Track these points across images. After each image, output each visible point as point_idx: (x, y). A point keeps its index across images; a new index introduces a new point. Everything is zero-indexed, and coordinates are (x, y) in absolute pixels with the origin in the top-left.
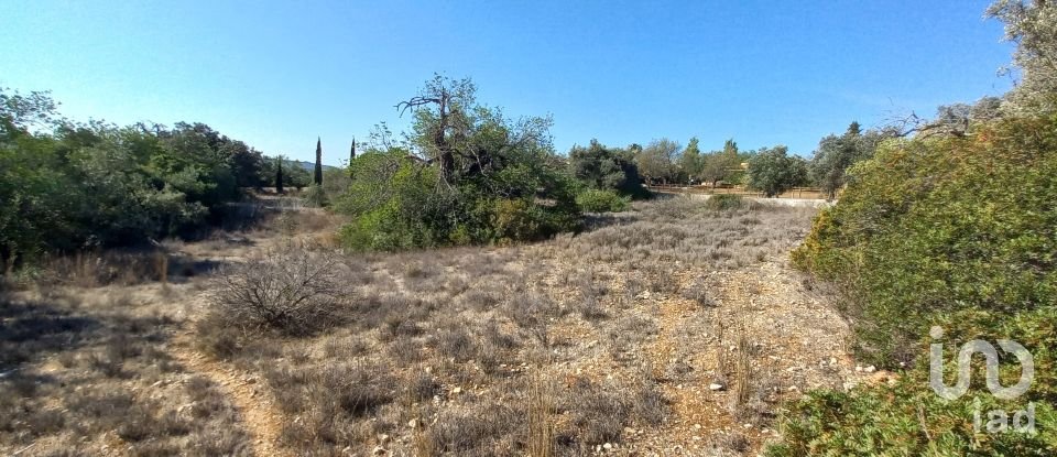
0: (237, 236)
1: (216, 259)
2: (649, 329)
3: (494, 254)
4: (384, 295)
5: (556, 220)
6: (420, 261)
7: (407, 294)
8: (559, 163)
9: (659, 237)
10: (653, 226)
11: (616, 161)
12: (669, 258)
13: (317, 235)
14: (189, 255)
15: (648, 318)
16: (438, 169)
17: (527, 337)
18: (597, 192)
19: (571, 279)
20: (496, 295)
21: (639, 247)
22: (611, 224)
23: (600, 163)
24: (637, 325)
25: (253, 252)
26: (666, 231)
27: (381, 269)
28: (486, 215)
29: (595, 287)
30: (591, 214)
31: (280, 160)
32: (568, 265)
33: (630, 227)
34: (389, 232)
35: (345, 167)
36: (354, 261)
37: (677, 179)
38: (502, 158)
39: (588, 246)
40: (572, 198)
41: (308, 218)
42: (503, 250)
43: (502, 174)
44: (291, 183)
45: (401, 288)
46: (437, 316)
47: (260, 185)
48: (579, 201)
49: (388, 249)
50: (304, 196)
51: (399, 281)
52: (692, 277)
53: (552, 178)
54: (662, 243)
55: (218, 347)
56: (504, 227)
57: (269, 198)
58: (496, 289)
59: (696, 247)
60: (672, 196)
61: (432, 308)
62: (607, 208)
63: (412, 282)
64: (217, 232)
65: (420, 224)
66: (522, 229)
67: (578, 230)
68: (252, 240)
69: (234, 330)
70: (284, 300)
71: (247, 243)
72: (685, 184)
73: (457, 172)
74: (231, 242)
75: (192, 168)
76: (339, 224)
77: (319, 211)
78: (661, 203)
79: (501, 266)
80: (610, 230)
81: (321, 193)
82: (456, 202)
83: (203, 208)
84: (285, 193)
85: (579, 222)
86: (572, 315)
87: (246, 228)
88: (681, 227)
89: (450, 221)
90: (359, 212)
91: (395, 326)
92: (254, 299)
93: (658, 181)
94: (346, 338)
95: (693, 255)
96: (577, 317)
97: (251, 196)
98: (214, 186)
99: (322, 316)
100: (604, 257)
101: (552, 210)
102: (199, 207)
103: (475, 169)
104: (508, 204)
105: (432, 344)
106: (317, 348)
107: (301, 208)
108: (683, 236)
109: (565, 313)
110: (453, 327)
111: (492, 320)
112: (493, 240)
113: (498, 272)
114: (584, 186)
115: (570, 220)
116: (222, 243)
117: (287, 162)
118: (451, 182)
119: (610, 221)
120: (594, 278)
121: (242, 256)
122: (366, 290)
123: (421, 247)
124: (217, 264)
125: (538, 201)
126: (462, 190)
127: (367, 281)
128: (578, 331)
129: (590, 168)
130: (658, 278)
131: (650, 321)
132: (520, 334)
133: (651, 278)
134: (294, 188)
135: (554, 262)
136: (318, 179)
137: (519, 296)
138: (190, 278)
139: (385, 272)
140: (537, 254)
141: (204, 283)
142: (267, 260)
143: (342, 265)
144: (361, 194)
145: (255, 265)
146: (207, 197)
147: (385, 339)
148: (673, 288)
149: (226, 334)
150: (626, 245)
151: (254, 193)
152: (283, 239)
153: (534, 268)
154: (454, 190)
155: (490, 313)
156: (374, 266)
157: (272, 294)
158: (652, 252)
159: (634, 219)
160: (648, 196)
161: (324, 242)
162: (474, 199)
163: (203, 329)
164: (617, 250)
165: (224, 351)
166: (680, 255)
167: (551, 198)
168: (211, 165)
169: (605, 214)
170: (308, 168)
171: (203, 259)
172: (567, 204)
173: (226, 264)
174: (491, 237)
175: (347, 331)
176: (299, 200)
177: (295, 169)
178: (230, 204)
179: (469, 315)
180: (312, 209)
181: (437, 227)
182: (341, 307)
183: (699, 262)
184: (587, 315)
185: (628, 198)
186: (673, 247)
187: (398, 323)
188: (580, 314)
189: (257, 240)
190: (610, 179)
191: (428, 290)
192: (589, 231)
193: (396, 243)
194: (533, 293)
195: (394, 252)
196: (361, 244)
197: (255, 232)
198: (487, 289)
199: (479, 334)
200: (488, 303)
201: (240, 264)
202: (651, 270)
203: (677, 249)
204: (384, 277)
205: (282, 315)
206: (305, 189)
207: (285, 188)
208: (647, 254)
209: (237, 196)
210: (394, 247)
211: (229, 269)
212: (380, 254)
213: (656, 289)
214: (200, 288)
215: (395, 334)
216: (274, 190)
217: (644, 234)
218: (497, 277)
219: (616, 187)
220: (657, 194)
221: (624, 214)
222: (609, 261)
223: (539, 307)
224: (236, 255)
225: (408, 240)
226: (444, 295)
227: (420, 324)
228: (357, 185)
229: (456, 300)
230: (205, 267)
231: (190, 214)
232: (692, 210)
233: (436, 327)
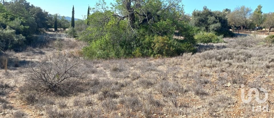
0: (37, 50)
1: (28, 60)
2: (230, 102)
3: (153, 62)
4: (101, 79)
5: (183, 46)
6: (118, 64)
7: (112, 79)
8: (186, 19)
9: (237, 56)
10: (234, 50)
11: (216, 17)
12: (242, 67)
13: (72, 50)
14: (17, 58)
15: (229, 97)
16: (127, 21)
17: (167, 102)
18: (205, 33)
19: (190, 75)
20: (152, 81)
21: (226, 61)
22: (212, 49)
23: (208, 19)
24: (223, 100)
25: (44, 57)
26: (241, 53)
27: (100, 67)
28: (150, 43)
29: (202, 80)
30: (202, 44)
31: (56, 16)
32: (189, 68)
33: (222, 51)
34: (104, 50)
35: (85, 19)
36: (88, 63)
37: (249, 27)
38: (158, 16)
39: (199, 59)
40: (192, 36)
41: (68, 43)
42: (157, 60)
43: (158, 24)
44: (61, 27)
45: (108, 76)
46: (125, 89)
47: (48, 27)
48: (196, 37)
49: (104, 58)
50: (67, 33)
51: (108, 73)
52: (254, 77)
53: (182, 26)
54: (238, 59)
55: (28, 99)
56: (158, 49)
57: (51, 33)
58: (153, 78)
59: (257, 62)
60: (246, 35)
61: (122, 86)
62: (210, 41)
63: (114, 73)
64: (29, 48)
65: (119, 47)
66: (167, 50)
67: (194, 52)
68: (44, 52)
69: (35, 91)
70: (56, 79)
71: (41, 53)
72: (253, 29)
73: (136, 23)
74: (35, 53)
75: (18, 19)
76: (82, 46)
77: (73, 40)
78: (239, 39)
79: (156, 67)
80: (211, 52)
81: (74, 31)
82: (135, 37)
83: (23, 37)
84: (58, 31)
85: (195, 48)
86: (190, 92)
87: (41, 47)
88: (249, 51)
89: (132, 46)
90: (91, 40)
91: (105, 93)
92: (44, 78)
93: (238, 28)
94: (83, 98)
95: (256, 66)
96: (192, 93)
97: (44, 32)
98: (28, 27)
99: (73, 87)
100: (207, 65)
101: (181, 41)
102: (22, 37)
103: (145, 21)
104: (160, 38)
105: (122, 102)
106: (70, 101)
107: (65, 38)
108: (250, 56)
109: (186, 91)
110: (132, 95)
111: (151, 93)
112: (152, 55)
113: (154, 70)
114: (198, 30)
115: (190, 46)
116: (31, 53)
117: (59, 17)
118: (134, 27)
119: (211, 48)
120: (201, 75)
121: (40, 59)
122: (93, 76)
123: (119, 57)
124: (28, 62)
125: (175, 37)
126: (138, 31)
127: (93, 72)
128: (193, 100)
129: (202, 21)
130: (235, 77)
131: (231, 98)
132: (164, 100)
133: (232, 76)
134: (62, 29)
135: (181, 67)
136: (73, 25)
137: (164, 82)
138: (18, 68)
139: (102, 68)
140: (173, 62)
141: (23, 70)
142: (50, 61)
143: (82, 64)
144: (91, 32)
145: (44, 63)
146: (25, 32)
147: (101, 99)
148: (243, 82)
149: (32, 93)
150: (219, 60)
151: (45, 31)
152: (56, 51)
153: (171, 69)
154: (135, 31)
155: (150, 89)
156: (97, 65)
157: (51, 76)
158: (233, 64)
159: (224, 47)
160: (232, 35)
161: (75, 54)
162: (144, 36)
163: (22, 91)
164: (214, 62)
165: (31, 100)
166: (248, 66)
167: (182, 36)
168: (26, 18)
169: (209, 44)
170: (68, 19)
171: (23, 60)
172: (190, 39)
173: (32, 62)
174: (151, 53)
175: (84, 94)
176: (64, 34)
177: (63, 20)
178: (35, 35)
179: (140, 89)
180: (70, 39)
181: (126, 48)
182: (81, 83)
183: (258, 70)
184: (197, 93)
185: (222, 36)
186: (245, 61)
187: (107, 92)
188: (194, 92)
189: (45, 52)
190: (212, 26)
191: (121, 77)
192: (200, 52)
193: (108, 55)
194: (171, 81)
195: (106, 59)
196: (91, 55)
197: (45, 49)
198: (148, 78)
199: (144, 99)
200: (149, 84)
201: (38, 62)
202: (233, 73)
203: (246, 62)
204: (102, 70)
205: (55, 86)
206: (67, 29)
207: (58, 29)
208: (231, 64)
209: (37, 32)
210: (106, 57)
211: (33, 64)
212: (100, 60)
213: (234, 82)
214: (21, 73)
215: (105, 97)
216: (53, 30)
217: (229, 54)
218: (153, 72)
219: (215, 31)
220: (238, 34)
221: (219, 44)
222: (210, 67)
223: (173, 88)
224: (37, 59)
225: (113, 54)
226: (129, 80)
227: (117, 93)
228: (90, 28)
229: (134, 82)
230: (24, 63)
231: (17, 39)
232: (256, 42)
233: (124, 95)
